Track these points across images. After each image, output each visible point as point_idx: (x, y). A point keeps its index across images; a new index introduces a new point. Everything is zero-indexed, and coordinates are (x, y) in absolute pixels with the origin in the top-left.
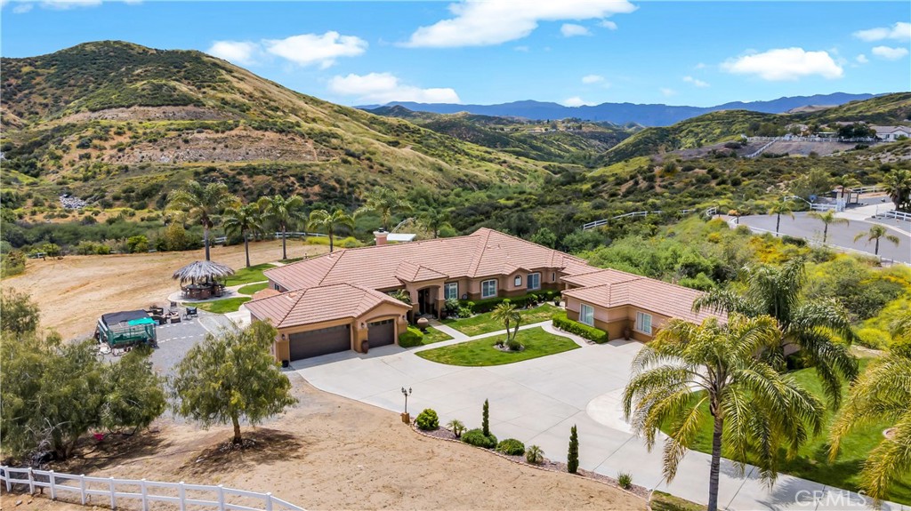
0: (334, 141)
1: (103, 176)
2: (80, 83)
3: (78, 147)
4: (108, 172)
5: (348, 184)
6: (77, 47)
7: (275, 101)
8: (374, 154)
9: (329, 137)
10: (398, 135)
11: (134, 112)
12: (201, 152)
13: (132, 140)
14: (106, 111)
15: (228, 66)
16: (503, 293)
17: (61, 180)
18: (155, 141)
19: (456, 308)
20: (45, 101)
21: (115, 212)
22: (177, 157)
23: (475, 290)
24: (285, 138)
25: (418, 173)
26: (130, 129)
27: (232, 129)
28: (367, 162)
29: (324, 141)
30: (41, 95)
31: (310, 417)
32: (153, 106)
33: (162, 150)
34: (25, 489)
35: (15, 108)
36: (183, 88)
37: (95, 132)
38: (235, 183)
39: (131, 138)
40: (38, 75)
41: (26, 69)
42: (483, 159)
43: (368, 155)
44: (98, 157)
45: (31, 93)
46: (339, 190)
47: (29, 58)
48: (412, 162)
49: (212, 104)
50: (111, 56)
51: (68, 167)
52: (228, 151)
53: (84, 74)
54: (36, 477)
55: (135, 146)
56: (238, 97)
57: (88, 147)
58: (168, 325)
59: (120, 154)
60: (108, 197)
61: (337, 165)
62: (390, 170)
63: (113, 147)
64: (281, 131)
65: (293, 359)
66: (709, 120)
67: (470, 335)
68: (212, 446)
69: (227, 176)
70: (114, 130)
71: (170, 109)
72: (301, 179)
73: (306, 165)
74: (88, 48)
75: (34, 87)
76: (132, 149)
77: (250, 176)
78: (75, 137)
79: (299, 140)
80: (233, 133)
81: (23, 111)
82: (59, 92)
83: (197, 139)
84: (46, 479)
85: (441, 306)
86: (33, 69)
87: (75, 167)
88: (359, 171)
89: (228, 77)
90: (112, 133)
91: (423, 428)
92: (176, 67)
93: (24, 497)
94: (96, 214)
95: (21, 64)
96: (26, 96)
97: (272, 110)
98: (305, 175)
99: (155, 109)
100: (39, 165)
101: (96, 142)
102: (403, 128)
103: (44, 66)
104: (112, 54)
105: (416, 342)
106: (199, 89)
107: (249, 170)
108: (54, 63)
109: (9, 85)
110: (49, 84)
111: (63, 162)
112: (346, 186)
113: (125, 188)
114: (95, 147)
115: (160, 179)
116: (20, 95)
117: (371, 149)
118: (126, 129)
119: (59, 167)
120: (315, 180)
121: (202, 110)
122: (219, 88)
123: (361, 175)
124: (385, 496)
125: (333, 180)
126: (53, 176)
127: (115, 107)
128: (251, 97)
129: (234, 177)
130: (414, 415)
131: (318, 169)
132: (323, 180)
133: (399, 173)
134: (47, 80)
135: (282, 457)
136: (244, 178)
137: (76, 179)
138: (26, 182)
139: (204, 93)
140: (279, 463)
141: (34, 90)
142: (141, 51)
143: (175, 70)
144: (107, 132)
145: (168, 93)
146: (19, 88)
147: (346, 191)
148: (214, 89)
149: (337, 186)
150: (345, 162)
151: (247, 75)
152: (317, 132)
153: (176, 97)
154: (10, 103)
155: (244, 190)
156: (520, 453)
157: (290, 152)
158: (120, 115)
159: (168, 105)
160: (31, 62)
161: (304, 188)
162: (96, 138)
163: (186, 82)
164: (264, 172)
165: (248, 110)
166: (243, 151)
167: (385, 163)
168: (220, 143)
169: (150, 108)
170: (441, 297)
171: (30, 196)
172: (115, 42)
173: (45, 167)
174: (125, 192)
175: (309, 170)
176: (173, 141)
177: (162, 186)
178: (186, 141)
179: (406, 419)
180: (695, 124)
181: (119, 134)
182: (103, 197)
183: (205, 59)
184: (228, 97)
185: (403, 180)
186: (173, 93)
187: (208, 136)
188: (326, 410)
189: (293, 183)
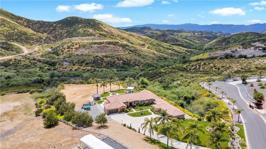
0: (127, 47)
1: (73, 57)
2: (66, 29)
3: (67, 48)
4: (74, 56)
5: (129, 60)
6: (66, 18)
7: (113, 33)
8: (137, 50)
9: (126, 46)
10: (145, 41)
11: (79, 38)
12: (95, 50)
13: (79, 47)
14: (73, 38)
15: (102, 24)
16: (144, 103)
17: (64, 57)
18: (84, 47)
19: (136, 106)
20: (59, 34)
21: (76, 67)
22: (89, 51)
23: (139, 103)
24: (115, 47)
25: (148, 56)
26: (78, 43)
27: (102, 44)
28: (135, 53)
29: (124, 47)
30: (58, 32)
31: (110, 123)
32: (84, 36)
33: (86, 49)
34: (80, 129)
35: (52, 35)
36: (91, 30)
37: (71, 44)
38: (103, 60)
39: (79, 46)
40: (57, 26)
41: (54, 25)
42: (168, 49)
43: (135, 51)
44: (71, 51)
45: (55, 31)
46: (127, 62)
47: (55, 22)
48: (147, 52)
49: (97, 35)
50: (74, 21)
51: (65, 54)
52: (101, 50)
53: (67, 26)
54: (81, 128)
55: (80, 48)
56: (104, 33)
57: (69, 48)
58: (92, 106)
59: (76, 50)
60: (74, 62)
61: (127, 54)
62: (140, 55)
63: (75, 48)
64: (114, 45)
65: (109, 114)
66: (240, 35)
67: (136, 111)
68: (99, 126)
69: (101, 58)
70: (75, 44)
71: (87, 37)
72: (118, 59)
73: (119, 55)
74: (68, 19)
75: (56, 30)
76: (79, 49)
77: (106, 58)
78: (66, 45)
79: (118, 47)
80: (103, 45)
81: (54, 36)
82: (62, 31)
83: (94, 47)
84: (82, 128)
85: (133, 105)
86: (56, 25)
87: (67, 54)
88: (132, 56)
89: (102, 27)
90: (74, 44)
91: (124, 126)
92: (89, 24)
93: (79, 130)
94: (72, 68)
95: (53, 23)
96: (54, 32)
97: (112, 36)
98: (119, 58)
99: (84, 37)
100: (59, 53)
101: (71, 47)
102: (147, 39)
103: (58, 24)
104: (74, 20)
105: (128, 112)
106: (94, 30)
107: (106, 56)
108: (61, 23)
109: (51, 29)
110: (59, 29)
111: (64, 52)
112: (128, 61)
113: (78, 60)
114: (71, 48)
115: (85, 58)
116: (53, 32)
117: (136, 49)
118: (77, 43)
119: (63, 54)
120: (121, 59)
121: (95, 37)
122: (99, 30)
123: (133, 57)
124: (116, 133)
125: (125, 59)
126: (62, 56)
127: (75, 37)
128: (107, 32)
129: (102, 58)
130: (123, 124)
131: (122, 56)
132: (123, 59)
133: (143, 56)
134: (59, 28)
135: (106, 128)
136: (105, 58)
137: (67, 57)
138: (57, 58)
139: (96, 32)
140: (106, 129)
141: (56, 31)
142: (81, 19)
143: (89, 25)
144: (73, 44)
145: (87, 33)
146: (53, 30)
147: (128, 62)
148: (98, 30)
149: (126, 61)
150: (129, 53)
151: (106, 26)
152: (123, 45)
153: (89, 34)
154: (51, 34)
155: (105, 62)
156: (134, 130)
157: (116, 50)
158: (76, 39)
159: (87, 36)
160: (55, 23)
161: (119, 61)
162: (71, 46)
163: (91, 28)
164: (109, 57)
165: (106, 36)
166: (105, 50)
167: (140, 53)
168: (99, 48)
169: (83, 37)
170: (133, 104)
171: (58, 62)
172: (75, 17)
173: (60, 53)
174: (78, 61)
175: (120, 56)
176: (88, 47)
177: (86, 60)
178: (91, 47)
179: (122, 124)
180: (235, 36)
181: (76, 45)
182: (73, 62)
183: (96, 22)
184: (101, 33)
185: (143, 58)
186: (88, 33)
187: (97, 46)
188: (112, 122)
189: (116, 60)
